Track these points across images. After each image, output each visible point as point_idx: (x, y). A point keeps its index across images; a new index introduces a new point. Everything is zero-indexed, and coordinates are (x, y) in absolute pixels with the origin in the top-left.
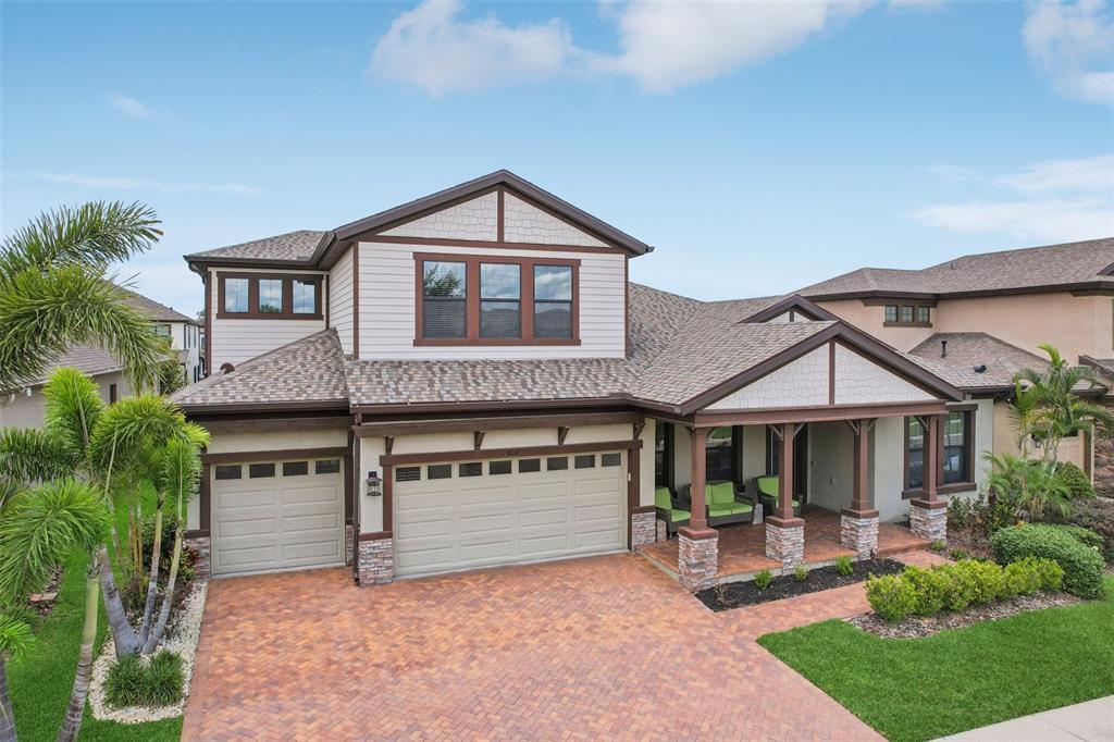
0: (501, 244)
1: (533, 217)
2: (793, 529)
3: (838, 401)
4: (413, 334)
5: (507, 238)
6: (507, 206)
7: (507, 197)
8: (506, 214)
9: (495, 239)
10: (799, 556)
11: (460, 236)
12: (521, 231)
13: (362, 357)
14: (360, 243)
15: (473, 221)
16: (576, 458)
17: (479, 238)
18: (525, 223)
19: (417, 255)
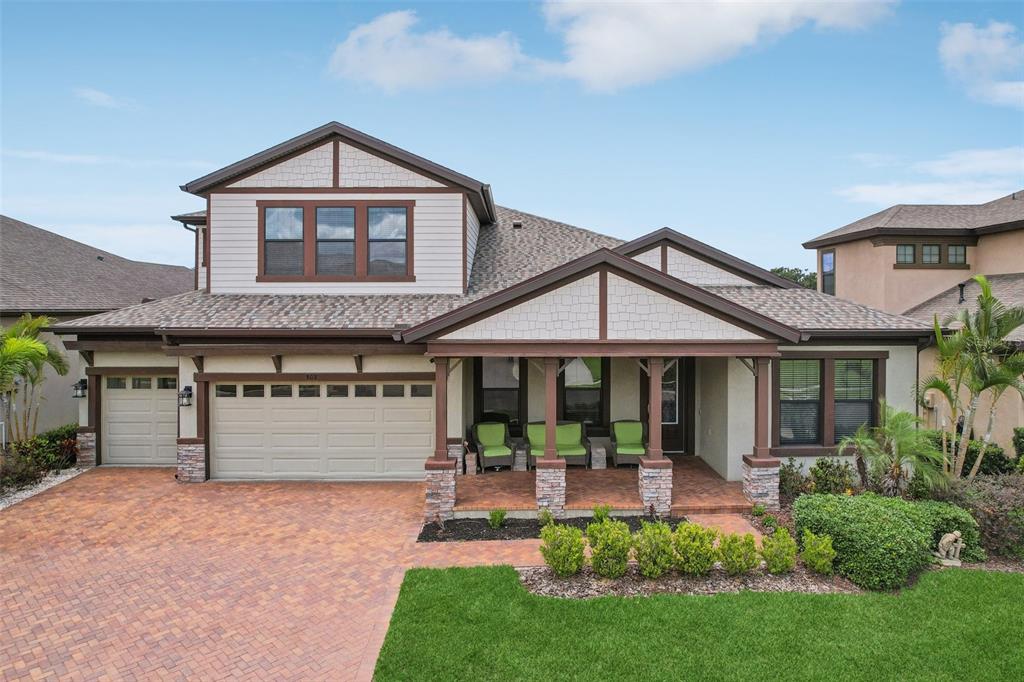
0: (336, 189)
1: (367, 162)
2: (551, 470)
3: (612, 336)
4: (256, 271)
5: (341, 184)
6: (342, 155)
7: (342, 146)
8: (341, 162)
9: (330, 184)
10: (560, 500)
11: (298, 185)
12: (356, 176)
13: (213, 291)
14: (212, 195)
15: (311, 170)
16: (384, 386)
17: (316, 185)
18: (361, 171)
19: (259, 203)
